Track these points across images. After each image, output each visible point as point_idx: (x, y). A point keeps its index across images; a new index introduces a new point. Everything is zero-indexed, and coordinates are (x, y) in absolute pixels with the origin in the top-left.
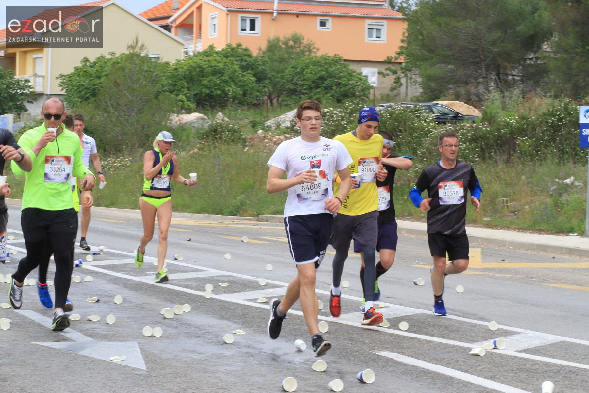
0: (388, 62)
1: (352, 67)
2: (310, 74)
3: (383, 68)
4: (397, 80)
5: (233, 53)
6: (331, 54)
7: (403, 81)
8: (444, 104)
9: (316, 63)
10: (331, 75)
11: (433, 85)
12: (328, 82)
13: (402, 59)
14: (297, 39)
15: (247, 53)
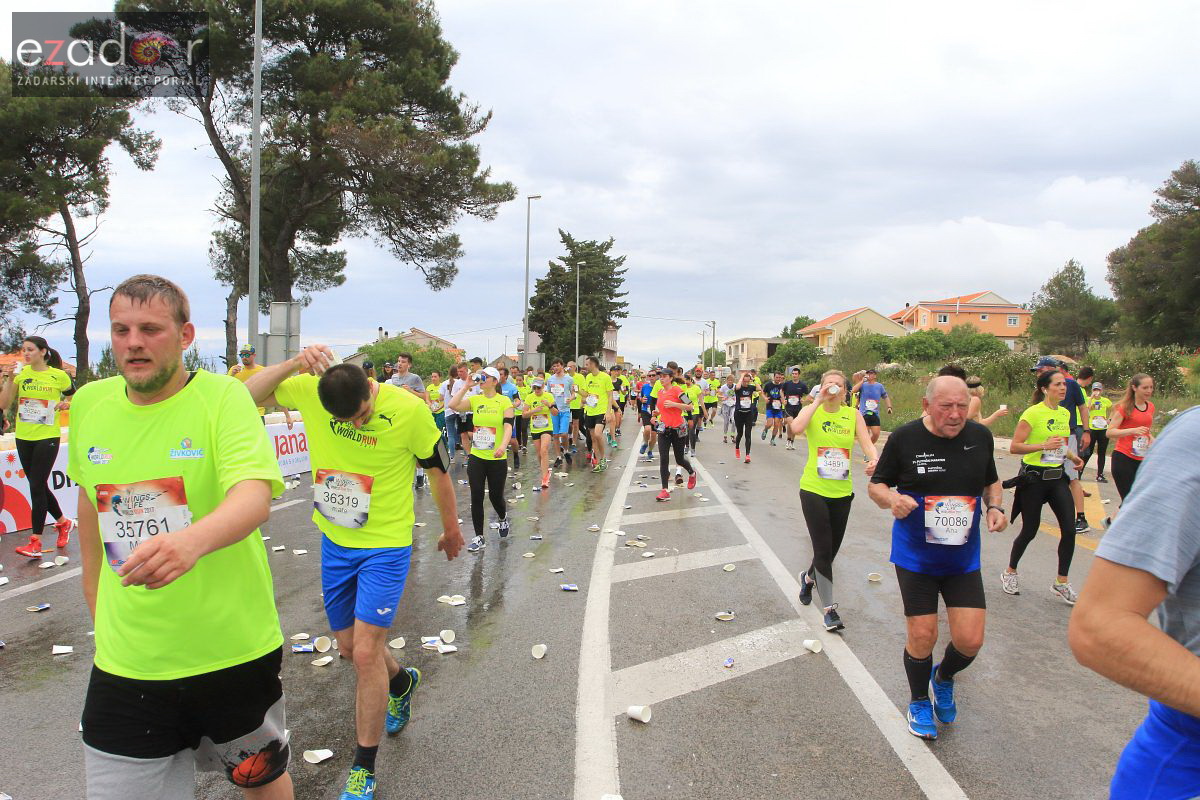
0: (1020, 337)
1: (999, 339)
2: (976, 343)
3: (1017, 340)
4: (1025, 346)
5: (933, 333)
6: (987, 333)
7: (1029, 346)
8: (1054, 357)
9: (979, 337)
10: (987, 344)
11: (1046, 347)
12: (986, 347)
13: (1028, 335)
14: (969, 326)
15: (940, 333)
